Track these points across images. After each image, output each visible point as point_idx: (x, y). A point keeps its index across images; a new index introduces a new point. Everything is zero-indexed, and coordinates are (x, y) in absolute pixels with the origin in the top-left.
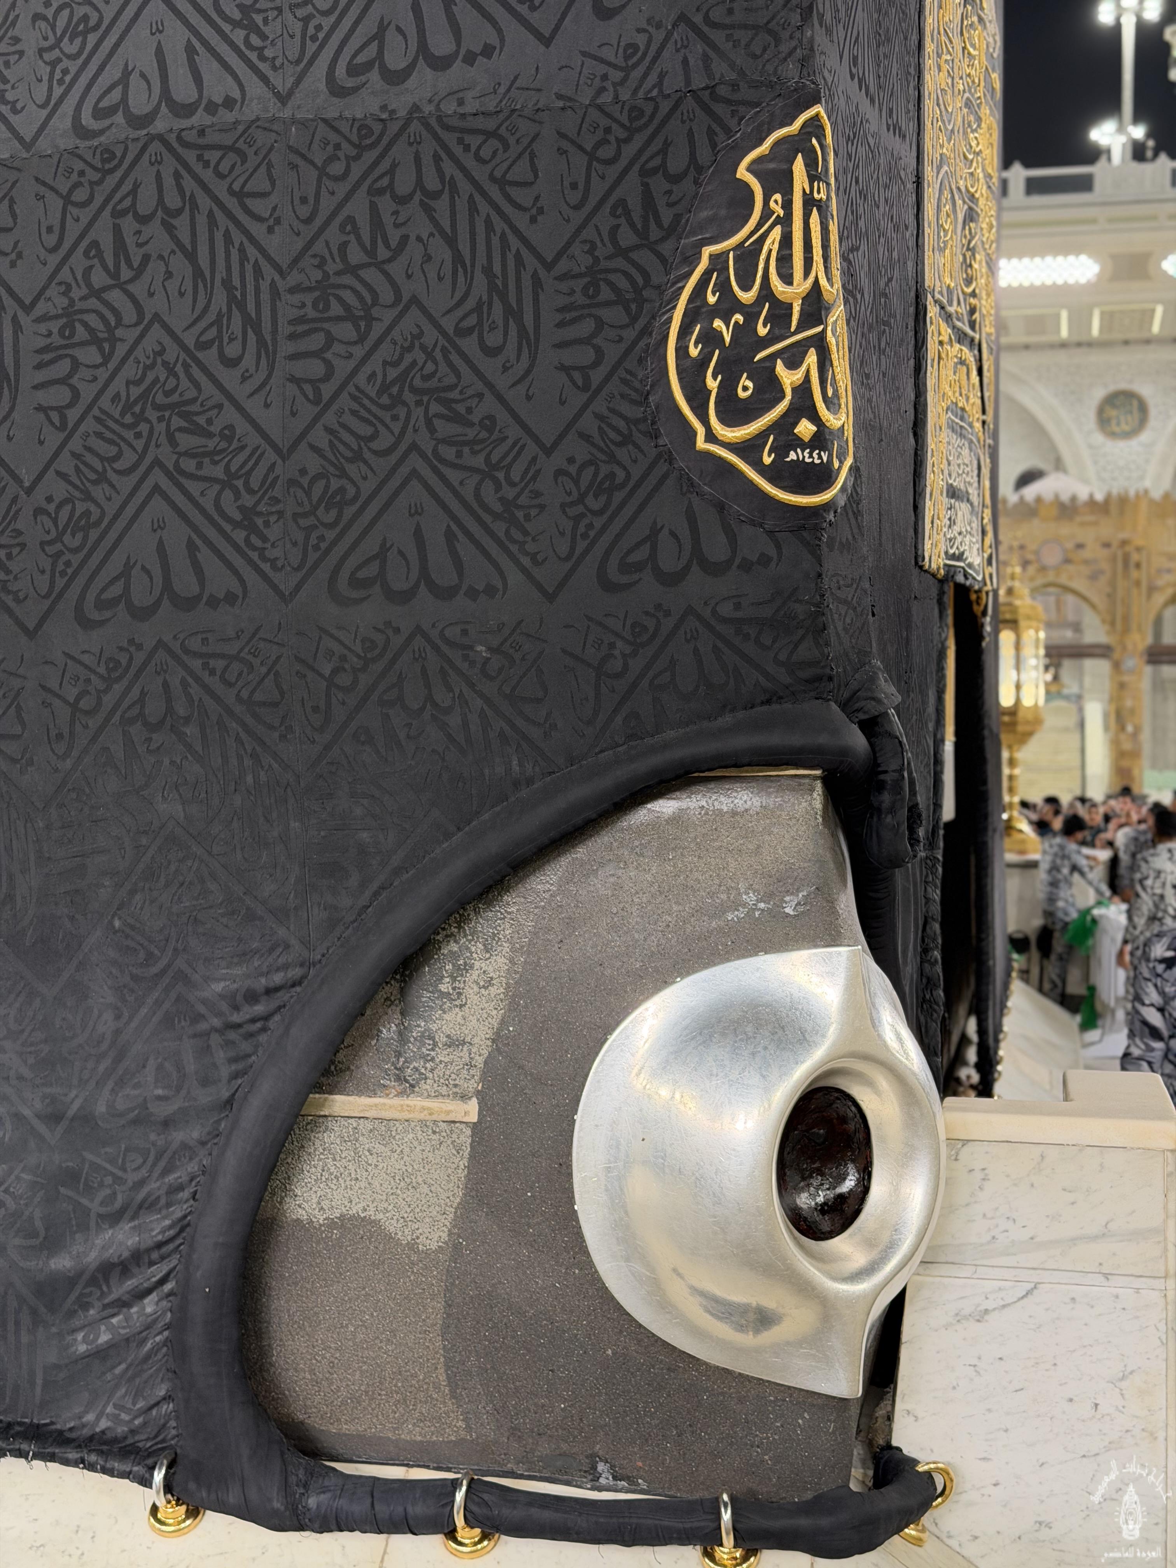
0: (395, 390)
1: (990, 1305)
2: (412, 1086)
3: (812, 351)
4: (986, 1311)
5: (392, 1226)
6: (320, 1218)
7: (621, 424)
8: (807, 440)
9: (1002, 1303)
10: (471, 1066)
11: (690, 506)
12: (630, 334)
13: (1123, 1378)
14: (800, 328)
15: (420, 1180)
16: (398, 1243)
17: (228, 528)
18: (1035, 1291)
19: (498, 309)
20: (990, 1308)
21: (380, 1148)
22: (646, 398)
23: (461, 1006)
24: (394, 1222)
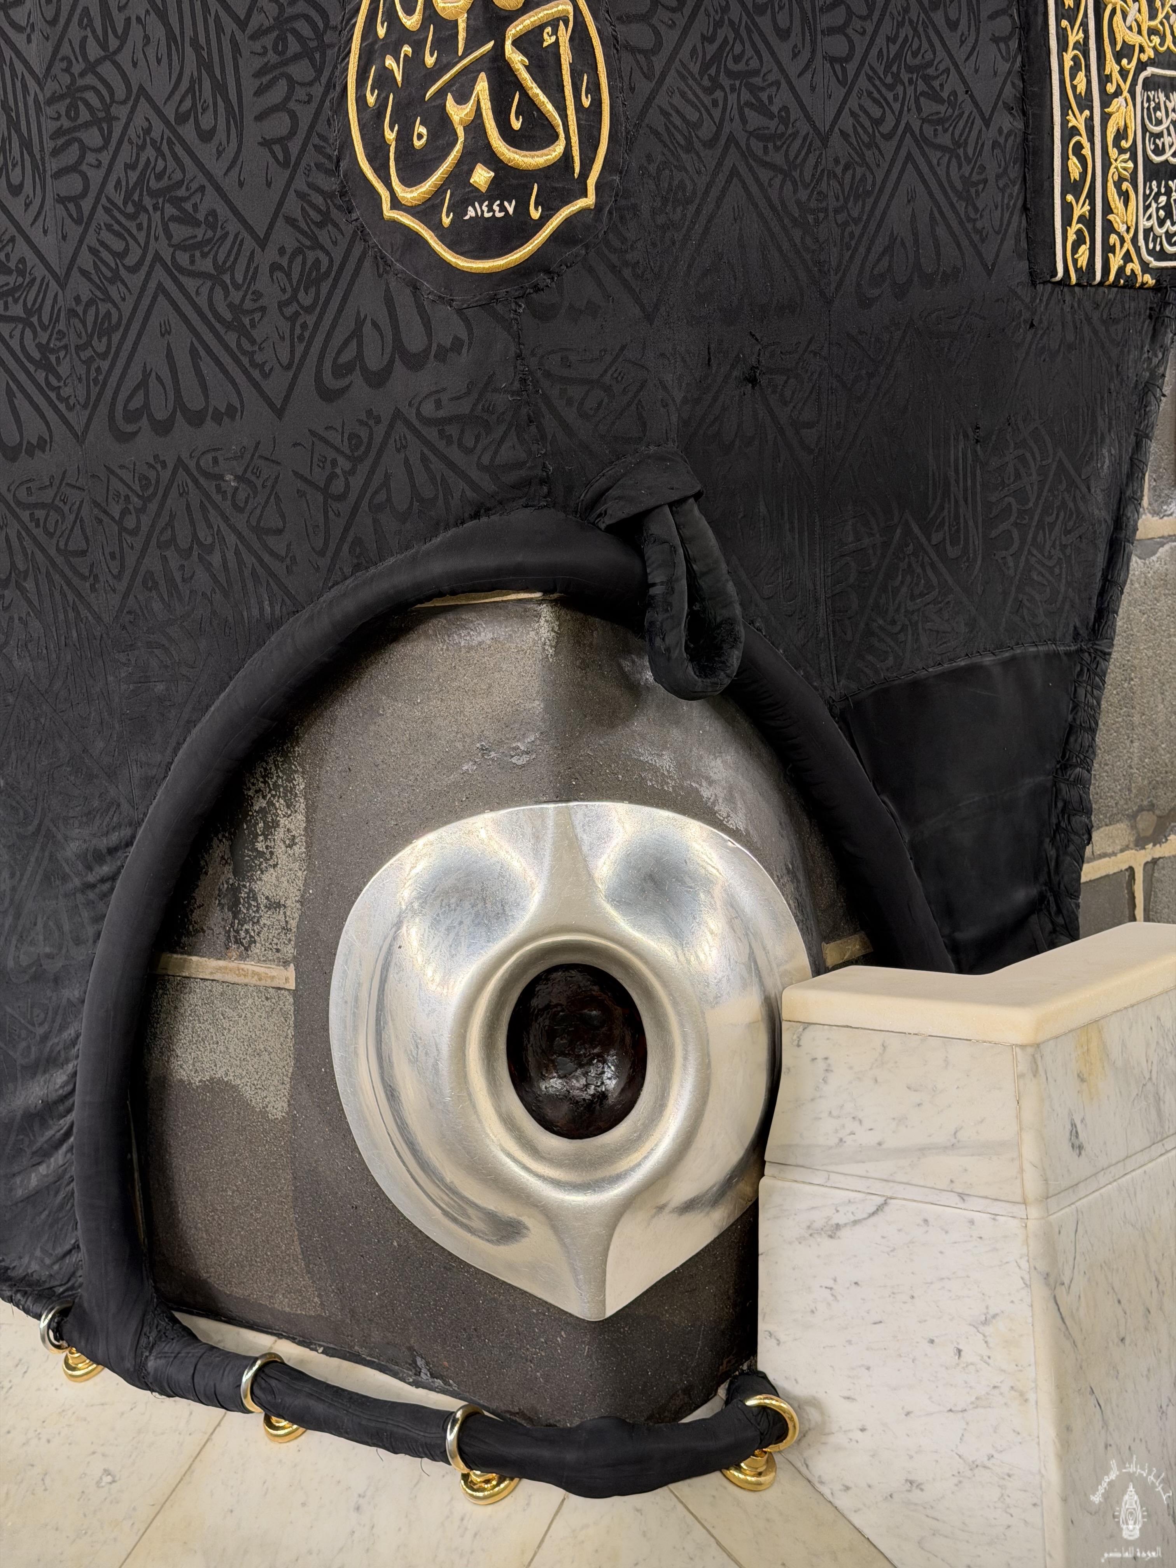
0: (136, 197)
1: (840, 1219)
2: (246, 949)
3: (483, 75)
4: (838, 1226)
5: (248, 1092)
6: (196, 1081)
7: (319, 200)
8: (483, 189)
9: (852, 1218)
10: (286, 929)
11: (388, 290)
12: (318, 90)
13: (986, 1322)
14: (468, 50)
15: (262, 1047)
16: (254, 1111)
17: (32, 368)
18: (886, 1208)
19: (207, 84)
20: (841, 1222)
21: (229, 1012)
22: (337, 166)
23: (275, 866)
24: (248, 1088)
